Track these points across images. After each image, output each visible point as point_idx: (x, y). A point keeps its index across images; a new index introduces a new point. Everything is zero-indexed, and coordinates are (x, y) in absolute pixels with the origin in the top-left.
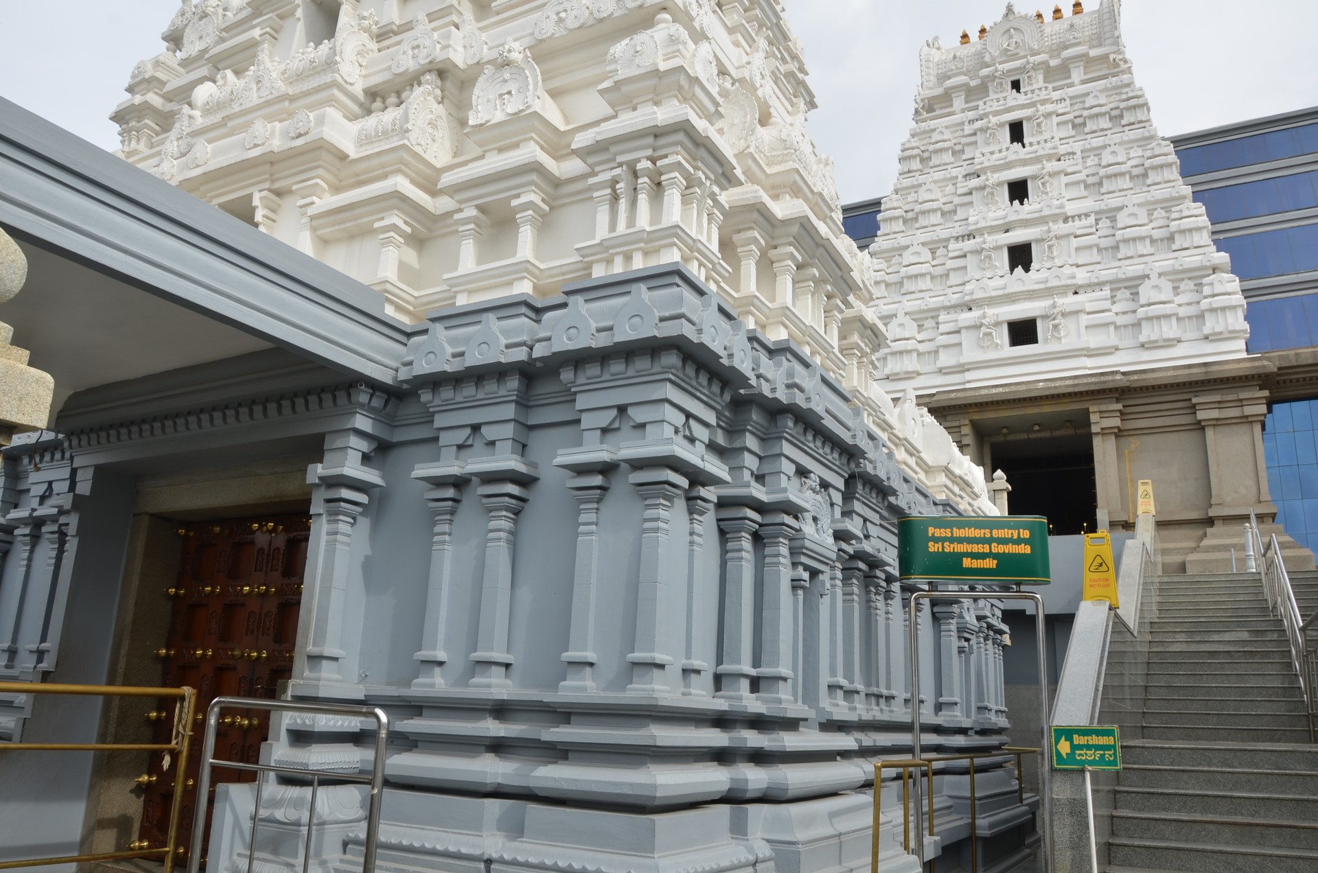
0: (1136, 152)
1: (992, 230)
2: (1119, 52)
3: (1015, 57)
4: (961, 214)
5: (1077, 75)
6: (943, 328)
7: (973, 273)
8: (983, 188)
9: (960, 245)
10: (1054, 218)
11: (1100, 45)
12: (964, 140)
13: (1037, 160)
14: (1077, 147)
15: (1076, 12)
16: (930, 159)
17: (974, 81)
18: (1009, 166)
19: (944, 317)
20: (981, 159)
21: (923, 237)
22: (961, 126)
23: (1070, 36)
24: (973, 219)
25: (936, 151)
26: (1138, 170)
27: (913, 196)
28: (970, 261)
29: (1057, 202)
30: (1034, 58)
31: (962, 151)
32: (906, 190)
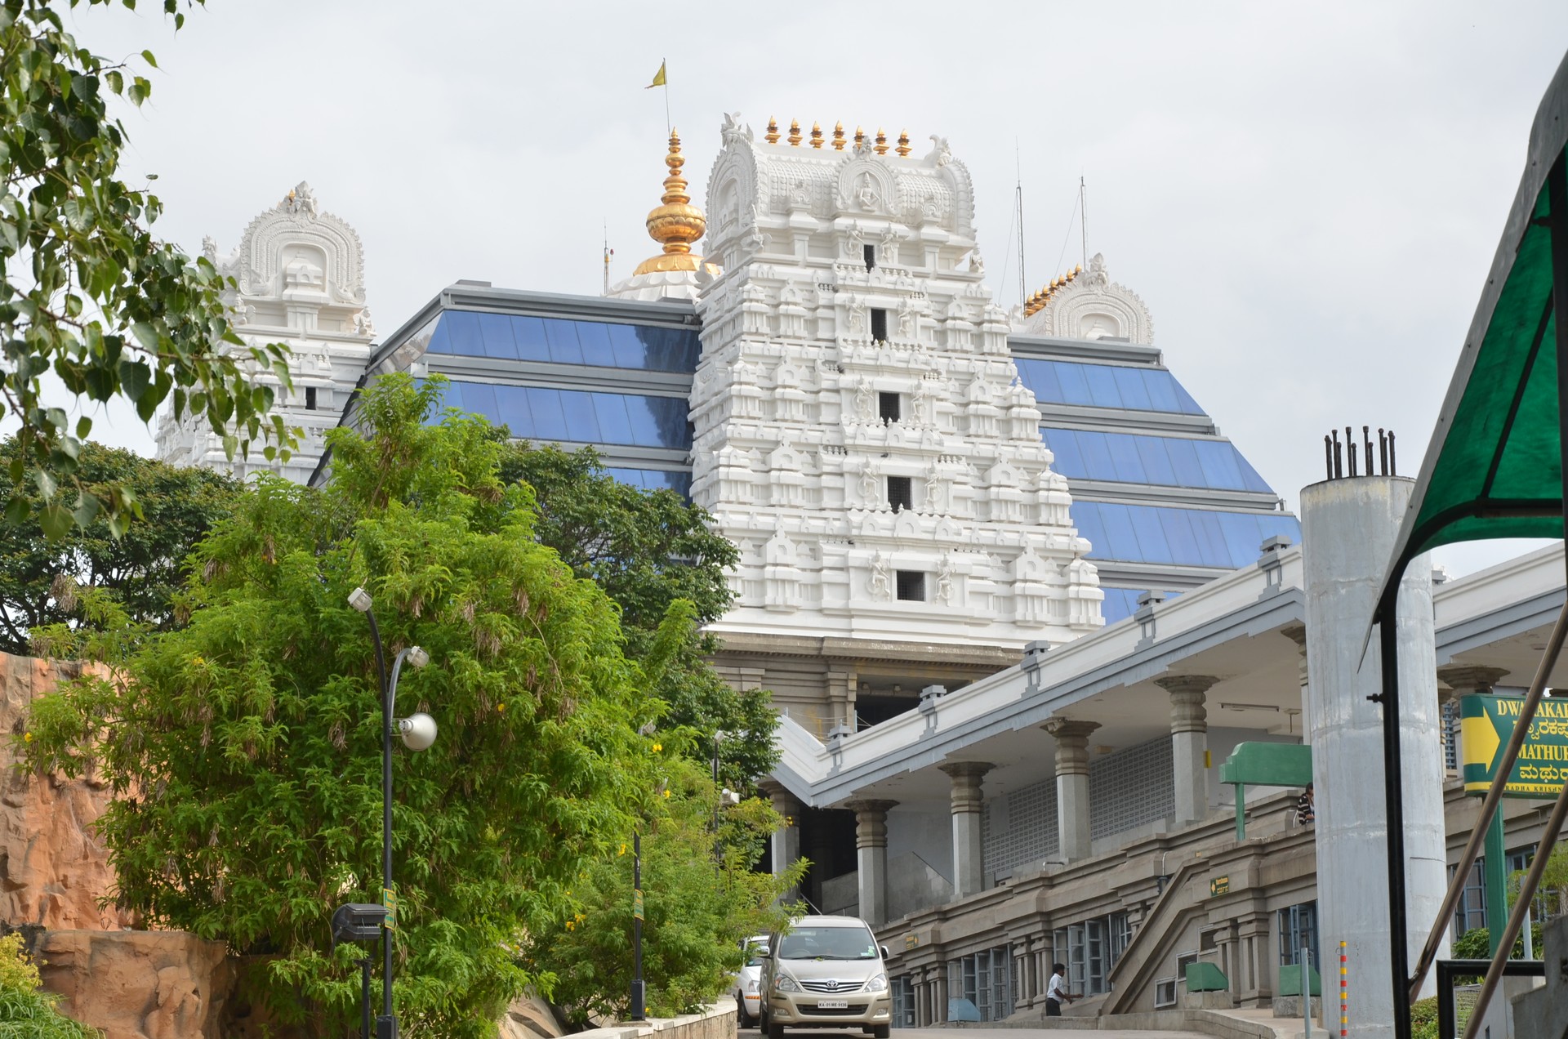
0: (997, 393)
1: (869, 450)
3: (868, 215)
4: (827, 415)
5: (932, 263)
6: (827, 561)
7: (850, 500)
8: (854, 391)
9: (836, 459)
10: (929, 455)
11: (952, 231)
12: (821, 313)
13: (907, 372)
14: (942, 364)
15: (903, 152)
16: (774, 320)
17: (821, 226)
18: (878, 370)
19: (826, 547)
20: (847, 350)
21: (789, 434)
22: (809, 287)
23: (928, 210)
24: (849, 430)
25: (787, 316)
26: (1001, 414)
27: (761, 369)
28: (849, 483)
29: (936, 436)
30: (895, 227)
31: (812, 323)
32: (754, 358)
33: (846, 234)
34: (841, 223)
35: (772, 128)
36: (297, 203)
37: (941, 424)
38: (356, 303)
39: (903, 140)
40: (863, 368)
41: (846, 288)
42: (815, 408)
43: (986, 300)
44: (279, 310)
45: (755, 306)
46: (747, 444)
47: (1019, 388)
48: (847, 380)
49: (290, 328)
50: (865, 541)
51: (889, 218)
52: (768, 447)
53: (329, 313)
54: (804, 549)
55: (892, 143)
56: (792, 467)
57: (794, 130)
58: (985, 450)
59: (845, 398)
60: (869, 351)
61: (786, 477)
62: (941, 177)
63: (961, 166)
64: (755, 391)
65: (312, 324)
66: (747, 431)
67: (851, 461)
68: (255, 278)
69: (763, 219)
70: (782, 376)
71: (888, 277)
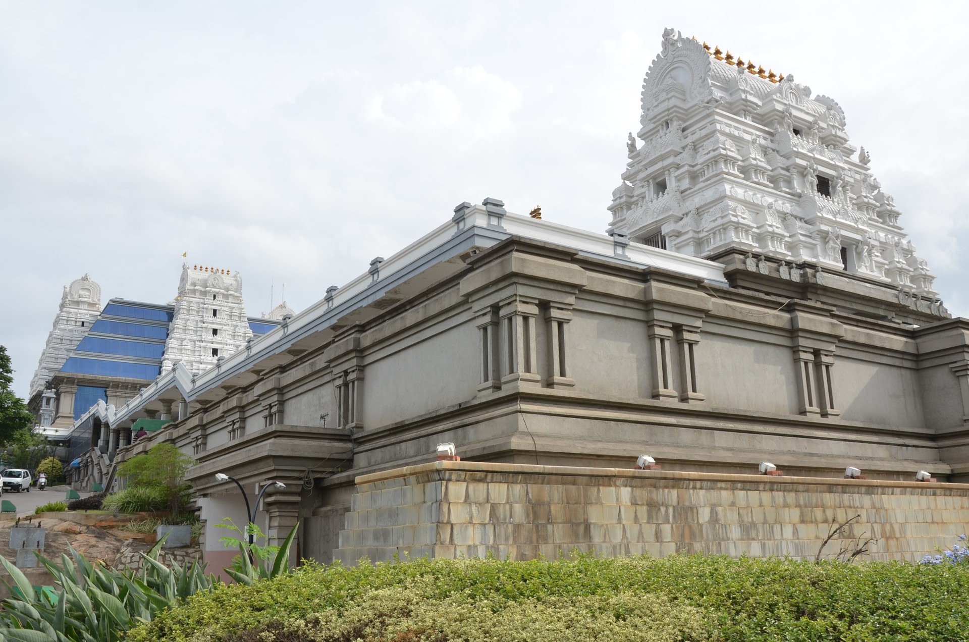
0: (242, 330)
1: (209, 342)
2: (241, 297)
3: (215, 288)
4: (199, 333)
5: (230, 299)
6: (194, 367)
7: (202, 353)
8: (206, 328)
9: (200, 343)
10: (224, 344)
11: (236, 292)
12: (200, 309)
13: (221, 324)
14: (230, 323)
15: (228, 274)
16: (188, 310)
17: (203, 289)
18: (213, 323)
19: (194, 364)
20: (205, 318)
21: (189, 337)
22: (198, 303)
23: (230, 287)
24: (203, 337)
25: (192, 310)
26: (243, 335)
27: (184, 322)
28: (202, 349)
29: (225, 339)
30: (221, 290)
31: (198, 312)
32: (182, 319)
33: (209, 292)
34: (208, 289)
35: (195, 267)
36: (85, 279)
37: (228, 337)
38: (98, 302)
39: (228, 271)
40: (210, 323)
41: (207, 304)
42: (197, 331)
43: (243, 309)
44: (78, 303)
45: (183, 307)
46: (177, 339)
47: (249, 329)
48: (204, 325)
49: (80, 307)
50: (205, 363)
51: (221, 289)
52: (183, 340)
53: (90, 304)
54: (189, 364)
55: (225, 272)
56: (188, 345)
57: (201, 267)
58: (238, 343)
59: (204, 329)
60: (211, 319)
61: (186, 347)
62: (236, 280)
63: (240, 278)
64: (181, 327)
65: (86, 307)
66: (177, 336)
67: (203, 344)
68: (72, 295)
69: (188, 287)
70: (188, 324)
71: (219, 302)
